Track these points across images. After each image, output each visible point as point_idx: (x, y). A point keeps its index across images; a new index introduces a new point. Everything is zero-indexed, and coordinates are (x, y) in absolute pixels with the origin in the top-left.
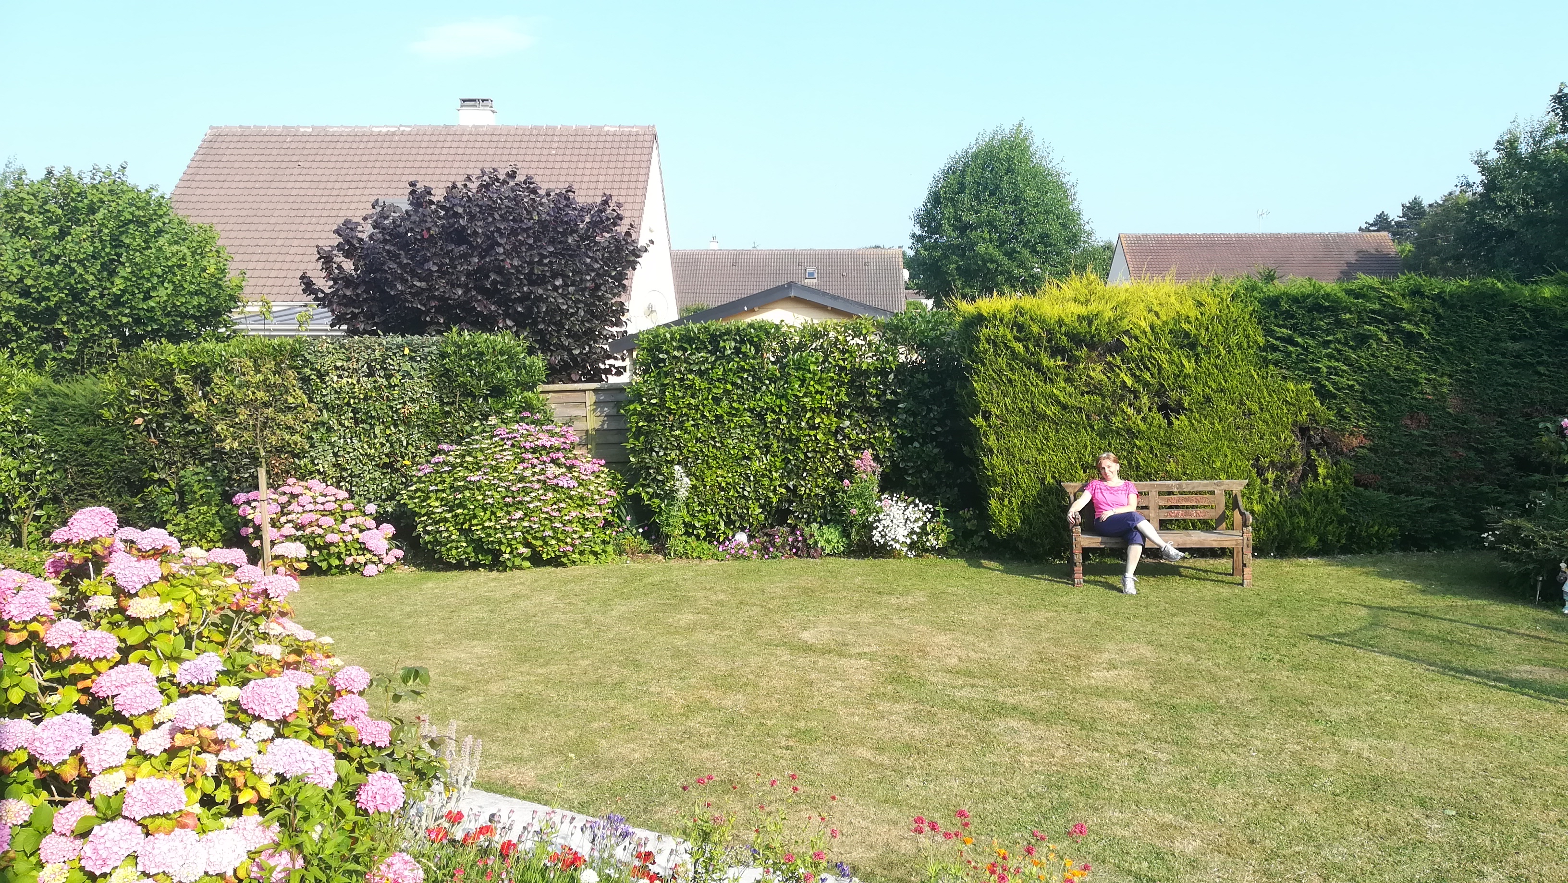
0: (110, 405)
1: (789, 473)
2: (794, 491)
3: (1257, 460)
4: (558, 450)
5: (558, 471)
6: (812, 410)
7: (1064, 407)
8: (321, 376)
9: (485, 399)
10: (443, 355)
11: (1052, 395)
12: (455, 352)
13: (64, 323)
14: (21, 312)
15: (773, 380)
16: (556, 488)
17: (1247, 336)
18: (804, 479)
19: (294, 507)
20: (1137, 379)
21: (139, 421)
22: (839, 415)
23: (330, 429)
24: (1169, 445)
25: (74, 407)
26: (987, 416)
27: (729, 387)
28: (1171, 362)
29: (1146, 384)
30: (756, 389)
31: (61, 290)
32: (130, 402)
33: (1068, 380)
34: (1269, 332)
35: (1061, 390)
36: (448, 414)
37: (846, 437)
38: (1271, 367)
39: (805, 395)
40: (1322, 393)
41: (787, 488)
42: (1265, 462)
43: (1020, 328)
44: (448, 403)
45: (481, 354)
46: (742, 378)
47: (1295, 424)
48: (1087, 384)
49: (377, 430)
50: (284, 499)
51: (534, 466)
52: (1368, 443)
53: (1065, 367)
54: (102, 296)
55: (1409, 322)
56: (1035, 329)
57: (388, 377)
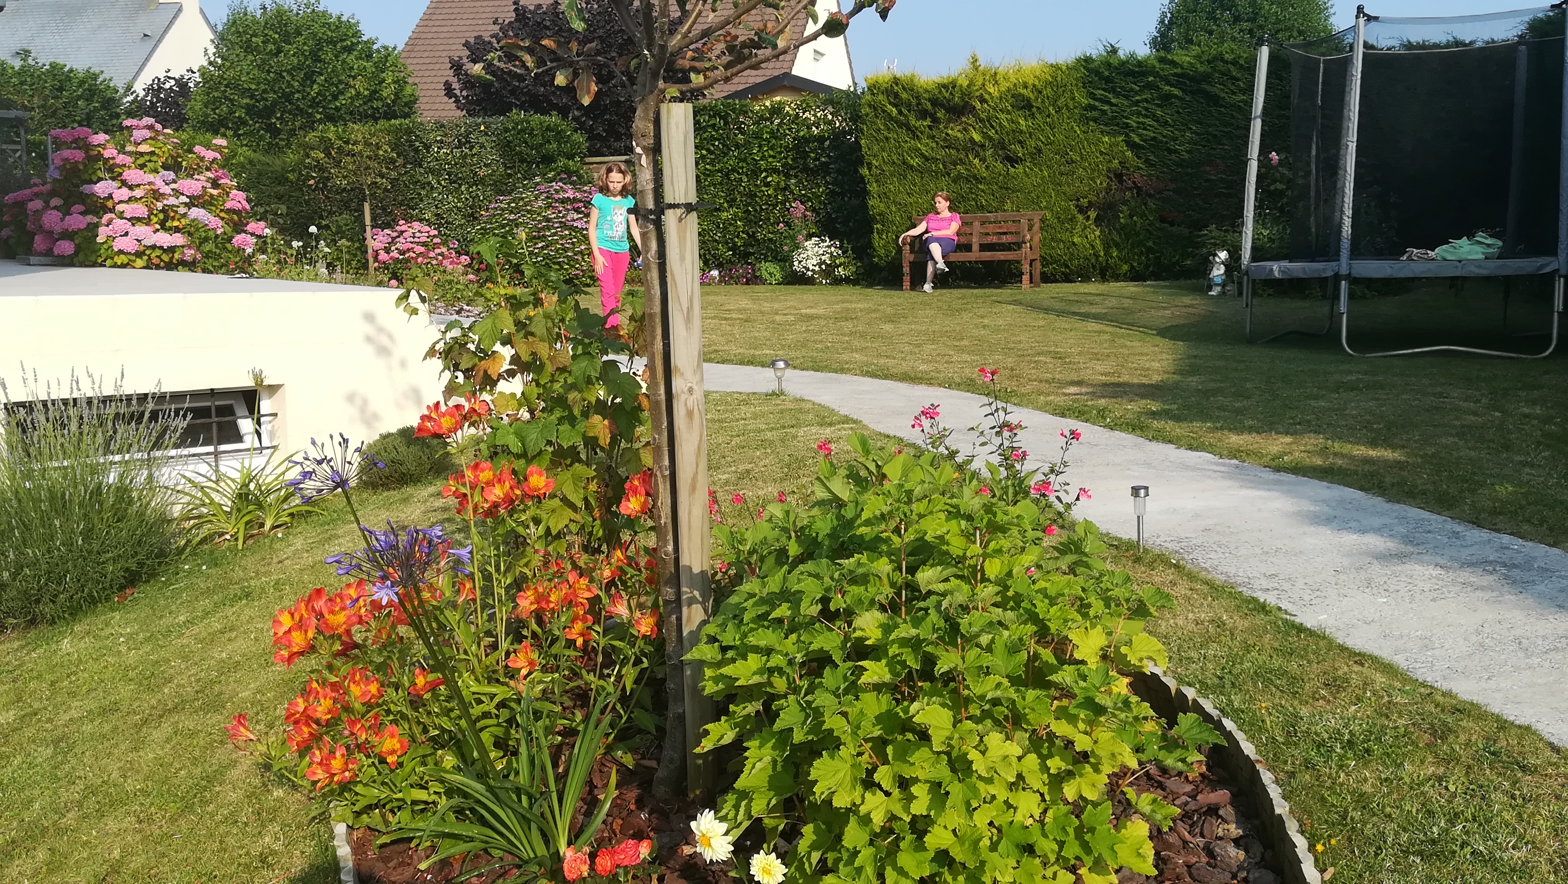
0: (293, 171)
1: (748, 222)
2: (752, 236)
3: (1078, 200)
4: (581, 201)
5: (576, 216)
6: (765, 170)
7: (927, 159)
8: (427, 147)
9: (538, 166)
10: (506, 130)
12: (513, 128)
13: (277, 119)
14: (249, 109)
15: (737, 146)
16: (572, 228)
17: (1074, 98)
18: (760, 226)
19: (401, 239)
20: (985, 135)
21: (312, 182)
22: (788, 176)
23: (432, 187)
24: (1007, 189)
25: (272, 172)
26: (870, 166)
27: (704, 152)
28: (1011, 121)
29: (991, 139)
30: (726, 154)
31: (275, 92)
32: (306, 168)
33: (932, 137)
34: (1092, 96)
35: (925, 146)
36: (510, 176)
37: (792, 192)
38: (1091, 123)
39: (761, 159)
40: (1132, 145)
41: (748, 234)
42: (1084, 202)
43: (896, 95)
44: (510, 168)
45: (533, 129)
46: (713, 145)
47: (1109, 171)
48: (945, 140)
49: (463, 188)
50: (395, 234)
51: (560, 212)
52: (1172, 186)
53: (930, 127)
54: (303, 98)
55: (1209, 83)
56: (904, 96)
57: (471, 149)
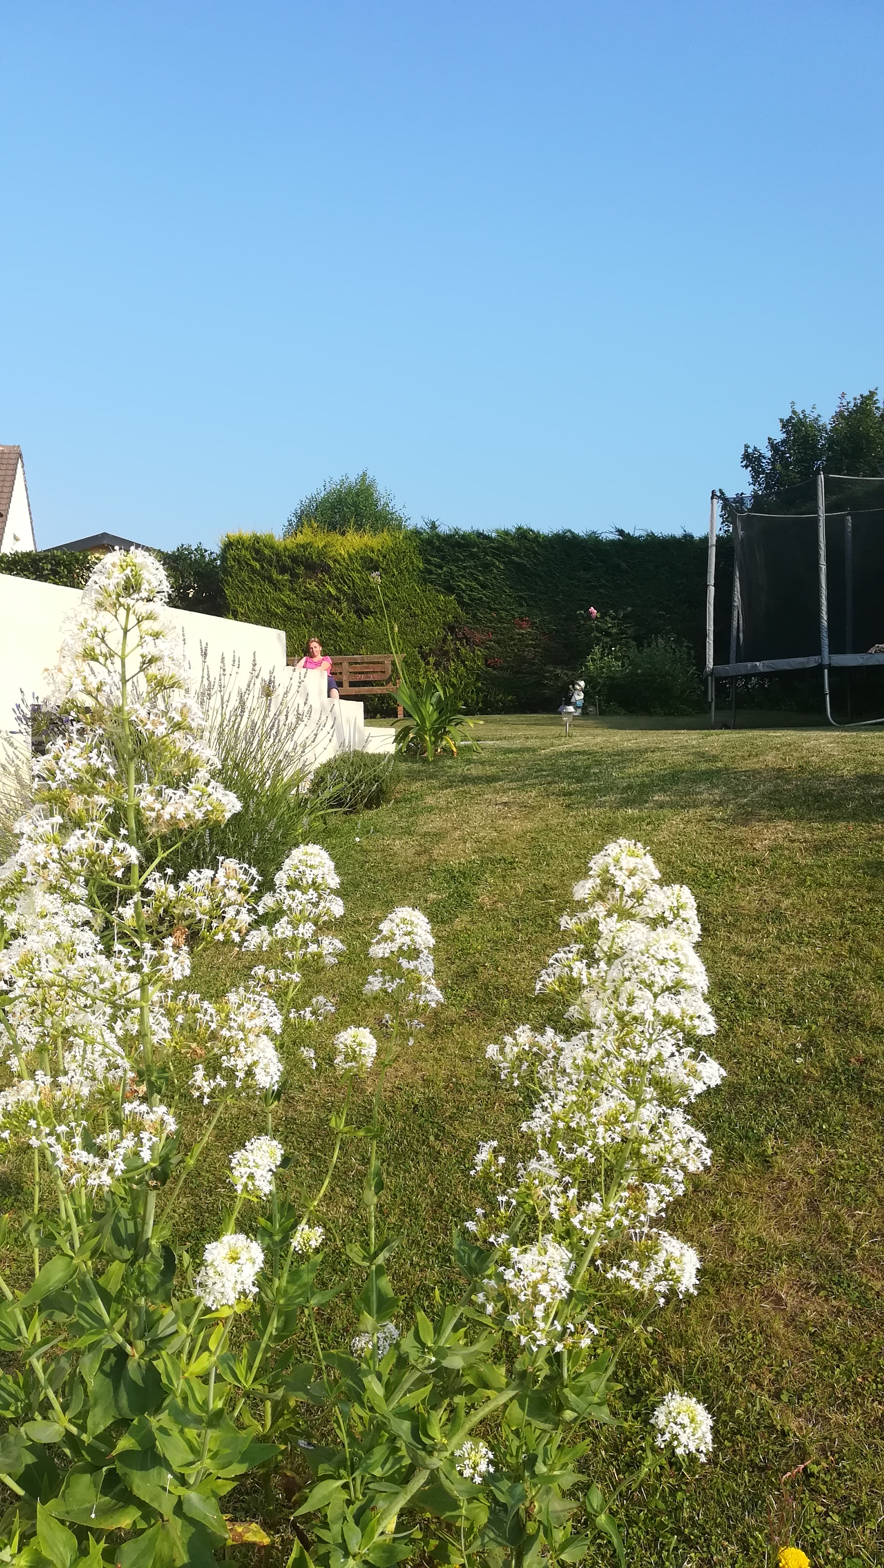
3: (421, 647)
7: (289, 608)
11: (280, 600)
17: (412, 563)
20: (338, 589)
24: (361, 636)
28: (361, 579)
29: (345, 594)
33: (293, 590)
34: (427, 561)
35: (287, 597)
38: (428, 584)
40: (461, 603)
42: (426, 649)
43: (258, 552)
47: (444, 624)
52: (493, 638)
53: (290, 581)
56: (267, 552)
